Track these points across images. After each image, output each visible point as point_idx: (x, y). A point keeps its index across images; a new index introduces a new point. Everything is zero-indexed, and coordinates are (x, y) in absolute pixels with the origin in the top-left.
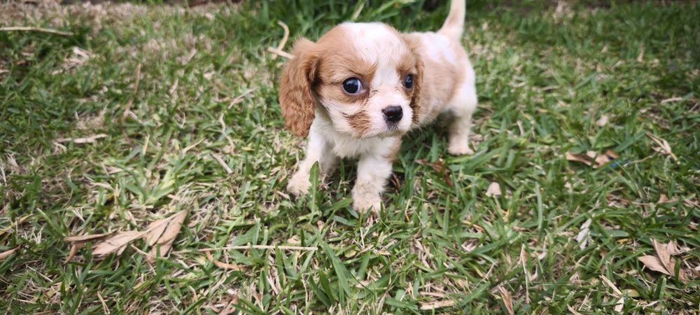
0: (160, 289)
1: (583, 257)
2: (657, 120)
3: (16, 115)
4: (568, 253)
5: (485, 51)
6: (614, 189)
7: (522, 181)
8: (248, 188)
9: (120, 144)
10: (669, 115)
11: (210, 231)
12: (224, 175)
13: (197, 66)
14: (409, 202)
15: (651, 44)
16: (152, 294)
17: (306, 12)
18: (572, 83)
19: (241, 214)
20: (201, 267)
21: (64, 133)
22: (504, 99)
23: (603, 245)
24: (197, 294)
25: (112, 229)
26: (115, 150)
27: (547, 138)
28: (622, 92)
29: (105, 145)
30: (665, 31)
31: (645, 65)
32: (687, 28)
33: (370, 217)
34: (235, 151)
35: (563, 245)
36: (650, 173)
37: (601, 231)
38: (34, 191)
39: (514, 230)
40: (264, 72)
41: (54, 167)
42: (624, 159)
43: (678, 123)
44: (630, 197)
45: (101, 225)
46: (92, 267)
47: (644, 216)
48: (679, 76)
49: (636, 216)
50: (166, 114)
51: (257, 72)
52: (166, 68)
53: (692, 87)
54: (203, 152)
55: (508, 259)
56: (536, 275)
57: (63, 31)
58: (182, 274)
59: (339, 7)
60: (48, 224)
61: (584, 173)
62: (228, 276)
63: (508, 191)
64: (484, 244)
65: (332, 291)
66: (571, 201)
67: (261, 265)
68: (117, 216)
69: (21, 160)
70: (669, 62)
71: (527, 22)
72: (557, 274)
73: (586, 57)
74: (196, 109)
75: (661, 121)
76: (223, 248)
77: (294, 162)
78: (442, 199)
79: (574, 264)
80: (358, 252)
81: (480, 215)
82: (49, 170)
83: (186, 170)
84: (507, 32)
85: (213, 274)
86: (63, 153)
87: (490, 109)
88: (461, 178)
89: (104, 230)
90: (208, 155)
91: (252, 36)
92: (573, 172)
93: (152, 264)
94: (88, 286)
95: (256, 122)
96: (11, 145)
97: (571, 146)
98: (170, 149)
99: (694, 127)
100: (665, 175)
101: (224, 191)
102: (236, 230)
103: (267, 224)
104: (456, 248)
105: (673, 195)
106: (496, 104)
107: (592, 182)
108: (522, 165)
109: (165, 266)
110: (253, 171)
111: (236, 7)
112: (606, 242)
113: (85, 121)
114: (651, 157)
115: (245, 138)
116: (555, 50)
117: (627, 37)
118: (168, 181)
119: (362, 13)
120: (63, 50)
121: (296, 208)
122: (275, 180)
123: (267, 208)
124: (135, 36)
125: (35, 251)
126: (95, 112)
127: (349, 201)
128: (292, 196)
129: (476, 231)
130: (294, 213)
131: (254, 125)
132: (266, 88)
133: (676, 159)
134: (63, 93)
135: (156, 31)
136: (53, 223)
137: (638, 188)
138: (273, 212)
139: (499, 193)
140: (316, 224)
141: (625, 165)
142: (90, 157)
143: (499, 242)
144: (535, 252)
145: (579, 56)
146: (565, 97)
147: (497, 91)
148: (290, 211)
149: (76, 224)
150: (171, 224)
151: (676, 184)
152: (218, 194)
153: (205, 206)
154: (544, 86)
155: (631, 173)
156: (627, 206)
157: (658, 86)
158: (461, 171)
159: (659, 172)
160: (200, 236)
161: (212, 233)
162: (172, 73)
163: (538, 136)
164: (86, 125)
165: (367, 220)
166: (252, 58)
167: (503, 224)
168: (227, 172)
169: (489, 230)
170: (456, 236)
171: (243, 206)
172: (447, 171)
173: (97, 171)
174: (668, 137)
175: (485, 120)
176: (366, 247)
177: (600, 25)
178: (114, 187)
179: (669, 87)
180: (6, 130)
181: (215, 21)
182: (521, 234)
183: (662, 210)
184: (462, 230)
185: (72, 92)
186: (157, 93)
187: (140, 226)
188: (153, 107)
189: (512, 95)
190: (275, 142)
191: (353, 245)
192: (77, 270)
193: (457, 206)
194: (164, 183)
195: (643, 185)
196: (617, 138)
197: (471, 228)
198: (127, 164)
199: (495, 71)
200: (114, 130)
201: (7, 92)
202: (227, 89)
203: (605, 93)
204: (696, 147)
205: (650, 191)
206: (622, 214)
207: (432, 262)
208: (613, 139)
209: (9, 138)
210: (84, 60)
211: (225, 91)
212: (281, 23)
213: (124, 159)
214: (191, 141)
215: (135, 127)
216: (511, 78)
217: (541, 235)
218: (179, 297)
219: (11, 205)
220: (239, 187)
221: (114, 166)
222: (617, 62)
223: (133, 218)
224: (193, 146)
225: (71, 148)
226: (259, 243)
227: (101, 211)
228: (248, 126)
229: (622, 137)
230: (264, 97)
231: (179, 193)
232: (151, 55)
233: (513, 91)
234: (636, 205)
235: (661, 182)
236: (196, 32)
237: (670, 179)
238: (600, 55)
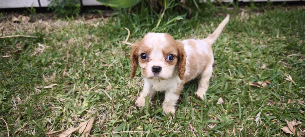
1: (258, 129)
2: (285, 65)
3: (18, 76)
4: (252, 128)
6: (270, 97)
7: (232, 97)
8: (119, 105)
9: (63, 88)
10: (290, 63)
11: (105, 125)
13: (92, 50)
14: (186, 108)
15: (282, 29)
17: (136, 23)
18: (250, 49)
19: (117, 117)
21: (39, 84)
22: (222, 59)
23: (266, 123)
25: (64, 126)
26: (61, 91)
27: (241, 75)
28: (271, 53)
30: (288, 23)
31: (280, 39)
32: (297, 21)
33: (170, 115)
34: (112, 88)
35: (250, 124)
36: (284, 89)
37: (265, 117)
38: (30, 112)
39: (229, 118)
40: (120, 51)
41: (36, 100)
42: (273, 84)
43: (294, 66)
44: (276, 100)
45: (59, 125)
47: (282, 109)
48: (294, 44)
49: (278, 109)
50: (81, 73)
51: (118, 51)
52: (79, 52)
53: (300, 49)
54: (99, 90)
55: (228, 131)
57: (33, 36)
59: (150, 20)
60: (37, 125)
61: (257, 90)
63: (226, 100)
64: (218, 125)
66: (252, 104)
68: (65, 120)
69: (22, 97)
70: (290, 37)
72: (248, 136)
73: (255, 37)
74: (94, 71)
75: (288, 65)
76: (111, 133)
77: (137, 92)
78: (199, 106)
79: (254, 132)
80: (167, 132)
82: (34, 101)
83: (92, 99)
86: (39, 93)
87: (216, 64)
89: (60, 127)
90: (101, 91)
91: (115, 35)
92: (252, 91)
95: (119, 74)
96: (17, 90)
97: (251, 79)
98: (84, 88)
99: (302, 68)
100: (290, 90)
101: (109, 107)
102: (116, 124)
103: (128, 121)
104: (207, 127)
105: (294, 99)
106: (219, 61)
107: (260, 95)
108: (231, 89)
110: (120, 98)
111: (106, 20)
112: (268, 122)
113: (47, 78)
114: (284, 82)
115: (116, 82)
117: (272, 27)
118: (85, 104)
120: (34, 45)
121: (139, 113)
122: (130, 101)
123: (127, 114)
124: (64, 36)
126: (51, 73)
127: (161, 109)
128: (138, 108)
129: (214, 119)
130: (139, 115)
131: (119, 76)
132: (122, 59)
133: (294, 83)
134: (36, 65)
135: (72, 33)
136: (39, 125)
137: (279, 97)
138: (130, 116)
139: (223, 102)
140: (148, 120)
141: (274, 87)
142: (51, 94)
143: (224, 124)
144: (239, 128)
145: (252, 37)
146: (247, 56)
147: (219, 55)
148: (137, 114)
149: (48, 125)
150: (88, 124)
151: (295, 94)
152: (106, 108)
153: (101, 114)
154: (238, 51)
155: (276, 90)
157: (286, 49)
159: (287, 89)
160: (101, 128)
162: (82, 54)
163: (237, 75)
164: (48, 80)
165: (169, 117)
166: (115, 45)
167: (225, 115)
168: (109, 99)
169: (219, 119)
170: (206, 122)
171: (117, 113)
173: (55, 101)
174: (291, 73)
175: (215, 68)
176: (170, 130)
177: (260, 22)
179: (290, 49)
180: (14, 84)
181: (98, 29)
182: (232, 119)
183: (289, 106)
184: (208, 119)
185: (40, 65)
186: (76, 63)
187: (75, 124)
188: (75, 70)
189: (226, 57)
190: (128, 84)
191: (165, 129)
193: (206, 109)
194: (83, 105)
195: (281, 95)
196: (270, 74)
197: (212, 118)
198: (67, 97)
199: (218, 45)
200: (60, 81)
201: (12, 66)
202: (105, 59)
203: (264, 54)
204: (302, 77)
205: (284, 98)
206: (273, 109)
207: (197, 134)
208: (268, 75)
209: (15, 87)
210: (43, 49)
211: (105, 61)
212: (126, 28)
213: (66, 94)
214: (93, 85)
215: (69, 79)
216: (224, 48)
217: (241, 121)
219: (20, 118)
220: (115, 105)
221: (62, 98)
222: (268, 39)
223: (72, 121)
224: (94, 87)
225: (43, 91)
226: (126, 130)
227: (59, 119)
228: (116, 77)
229: (272, 74)
230: (122, 63)
231: (90, 109)
232: (72, 46)
233: (225, 55)
234: (279, 104)
235: (289, 94)
236: (90, 33)
237: (292, 92)
238: (261, 35)
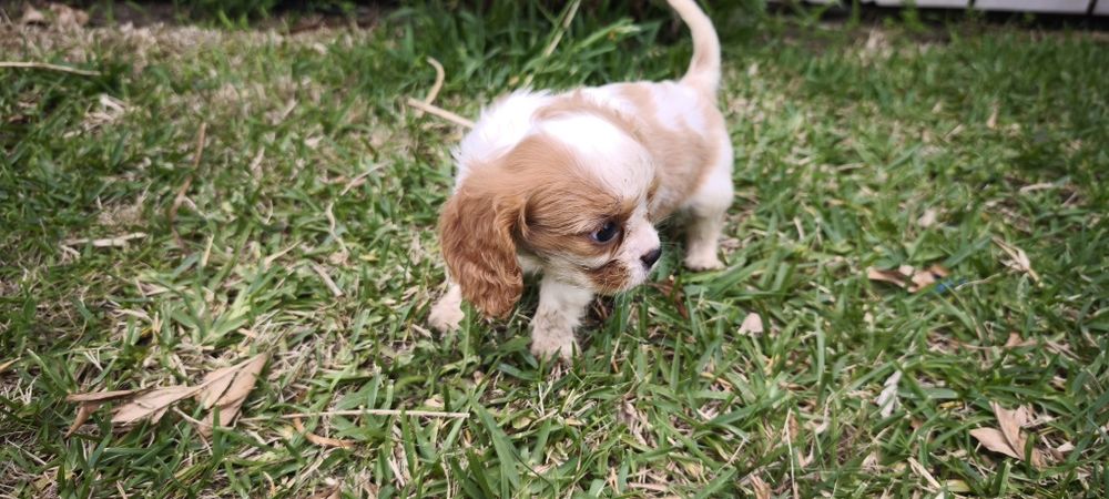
0: (218, 478)
1: (885, 430)
2: (1011, 218)
3: (2, 201)
4: (861, 424)
5: (751, 108)
6: (939, 325)
7: (797, 312)
8: (365, 319)
9: (167, 248)
10: (1029, 210)
11: (303, 387)
12: (329, 297)
13: (297, 126)
14: (617, 344)
15: (1010, 101)
16: (205, 485)
17: (472, 44)
18: (885, 160)
19: (353, 361)
20: (284, 442)
21: (78, 230)
22: (776, 183)
23: (916, 411)
24: (276, 485)
25: (146, 383)
26: (158, 259)
27: (840, 244)
28: (960, 174)
29: (142, 250)
30: (1033, 80)
31: (999, 132)
32: (1065, 75)
33: (556, 366)
34: (350, 260)
35: (854, 411)
36: (996, 300)
37: (915, 390)
38: (24, 322)
39: (780, 387)
40: (402, 137)
41: (58, 285)
42: (957, 278)
43: (1045, 223)
44: (963, 336)
45: (130, 377)
46: (111, 442)
47: (984, 367)
48: (1050, 149)
49: (968, 367)
50: (243, 202)
51: (391, 137)
52: (247, 130)
53: (1068, 167)
54: (299, 263)
55: (768, 432)
56: (810, 458)
57: (86, 69)
58: (254, 454)
59: (524, 38)
60: (44, 374)
61: (895, 300)
62: (326, 456)
63: (774, 327)
64: (733, 409)
65: (489, 482)
66: (871, 342)
67: (381, 441)
68: (155, 362)
69: (6, 273)
70: (1036, 128)
71: (819, 63)
72: (843, 457)
73: (908, 119)
74: (290, 195)
75: (1018, 220)
76: (321, 414)
77: (441, 279)
78: (670, 339)
79: (870, 441)
80: (533, 420)
81: (729, 363)
82: (51, 288)
83: (269, 291)
84: (787, 78)
85: (303, 454)
86: (75, 262)
87: (752, 199)
88: (701, 305)
89: (133, 384)
90: (306, 267)
91: (386, 80)
92: (877, 298)
93: (206, 438)
94: (102, 472)
95: (385, 216)
97: (877, 257)
98: (247, 256)
99: (1069, 230)
100: (1019, 303)
101: (329, 324)
102: (344, 385)
103: (393, 376)
104: (690, 415)
105: (1031, 334)
106: (763, 191)
107: (906, 314)
108: (798, 286)
109: (227, 441)
110: (375, 294)
111: (363, 34)
112: (921, 406)
113: (111, 211)
114: (998, 275)
115: (366, 240)
116: (860, 109)
117: (973, 89)
118: (240, 307)
119: (559, 46)
120: (84, 100)
121: (440, 351)
122: (410, 307)
123: (396, 351)
124: (201, 78)
125: (20, 416)
126: (130, 198)
127: (525, 341)
128: (436, 333)
130: (438, 359)
131: (381, 220)
132: (403, 163)
133: (1036, 278)
134: (78, 167)
135: (234, 71)
136: (54, 372)
137: (975, 323)
138: (404, 357)
141: (959, 288)
142: (117, 268)
143: (755, 406)
144: (811, 422)
145: (897, 118)
146: (872, 181)
147: (765, 171)
148: (431, 355)
149: (90, 374)
150: (240, 375)
151: (1036, 317)
152: (318, 328)
153: (296, 348)
154: (840, 164)
155: (967, 300)
156: (958, 352)
157: (1016, 165)
158: (702, 294)
159: (1010, 298)
160: (286, 394)
161: (305, 390)
162: (255, 138)
163: (827, 242)
164: (114, 218)
165: (551, 370)
166: (385, 115)
167: (764, 378)
168: (333, 295)
169: (740, 387)
170: (689, 395)
171: (357, 347)
172: (680, 295)
173: (127, 290)
174: (1027, 244)
175: (745, 215)
176: (546, 413)
177: (931, 69)
178: (152, 316)
179: (1034, 167)
181: (328, 57)
182: (790, 393)
183: (1012, 357)
184: (699, 387)
185: (92, 165)
186: (230, 169)
187: (191, 377)
188: (223, 191)
189: (789, 178)
190: (412, 248)
191: (526, 410)
192: (87, 447)
193: (692, 349)
194: (233, 310)
195: (984, 318)
196: (948, 245)
197: (714, 384)
198: (176, 281)
199: (766, 139)
200: (156, 226)
202: (341, 162)
203: (933, 175)
204: (1069, 261)
205: (994, 329)
206: (949, 364)
207: (651, 437)
208: (941, 246)
210: (115, 116)
211: (338, 166)
212: (432, 61)
213: (171, 272)
214: (280, 245)
215: (192, 222)
216: (789, 150)
217: (821, 395)
218: (247, 490)
220: (353, 317)
221: (155, 283)
222: (955, 128)
223: (181, 365)
224: (284, 252)
225: (87, 254)
226: (378, 406)
227: (130, 355)
228: (372, 221)
229: (955, 245)
230: (399, 176)
231: (255, 326)
232: (224, 108)
233: (790, 171)
234: (971, 349)
235: (1012, 314)
236: (296, 73)
237: (1026, 309)
238: (930, 116)
